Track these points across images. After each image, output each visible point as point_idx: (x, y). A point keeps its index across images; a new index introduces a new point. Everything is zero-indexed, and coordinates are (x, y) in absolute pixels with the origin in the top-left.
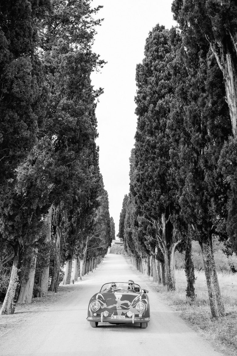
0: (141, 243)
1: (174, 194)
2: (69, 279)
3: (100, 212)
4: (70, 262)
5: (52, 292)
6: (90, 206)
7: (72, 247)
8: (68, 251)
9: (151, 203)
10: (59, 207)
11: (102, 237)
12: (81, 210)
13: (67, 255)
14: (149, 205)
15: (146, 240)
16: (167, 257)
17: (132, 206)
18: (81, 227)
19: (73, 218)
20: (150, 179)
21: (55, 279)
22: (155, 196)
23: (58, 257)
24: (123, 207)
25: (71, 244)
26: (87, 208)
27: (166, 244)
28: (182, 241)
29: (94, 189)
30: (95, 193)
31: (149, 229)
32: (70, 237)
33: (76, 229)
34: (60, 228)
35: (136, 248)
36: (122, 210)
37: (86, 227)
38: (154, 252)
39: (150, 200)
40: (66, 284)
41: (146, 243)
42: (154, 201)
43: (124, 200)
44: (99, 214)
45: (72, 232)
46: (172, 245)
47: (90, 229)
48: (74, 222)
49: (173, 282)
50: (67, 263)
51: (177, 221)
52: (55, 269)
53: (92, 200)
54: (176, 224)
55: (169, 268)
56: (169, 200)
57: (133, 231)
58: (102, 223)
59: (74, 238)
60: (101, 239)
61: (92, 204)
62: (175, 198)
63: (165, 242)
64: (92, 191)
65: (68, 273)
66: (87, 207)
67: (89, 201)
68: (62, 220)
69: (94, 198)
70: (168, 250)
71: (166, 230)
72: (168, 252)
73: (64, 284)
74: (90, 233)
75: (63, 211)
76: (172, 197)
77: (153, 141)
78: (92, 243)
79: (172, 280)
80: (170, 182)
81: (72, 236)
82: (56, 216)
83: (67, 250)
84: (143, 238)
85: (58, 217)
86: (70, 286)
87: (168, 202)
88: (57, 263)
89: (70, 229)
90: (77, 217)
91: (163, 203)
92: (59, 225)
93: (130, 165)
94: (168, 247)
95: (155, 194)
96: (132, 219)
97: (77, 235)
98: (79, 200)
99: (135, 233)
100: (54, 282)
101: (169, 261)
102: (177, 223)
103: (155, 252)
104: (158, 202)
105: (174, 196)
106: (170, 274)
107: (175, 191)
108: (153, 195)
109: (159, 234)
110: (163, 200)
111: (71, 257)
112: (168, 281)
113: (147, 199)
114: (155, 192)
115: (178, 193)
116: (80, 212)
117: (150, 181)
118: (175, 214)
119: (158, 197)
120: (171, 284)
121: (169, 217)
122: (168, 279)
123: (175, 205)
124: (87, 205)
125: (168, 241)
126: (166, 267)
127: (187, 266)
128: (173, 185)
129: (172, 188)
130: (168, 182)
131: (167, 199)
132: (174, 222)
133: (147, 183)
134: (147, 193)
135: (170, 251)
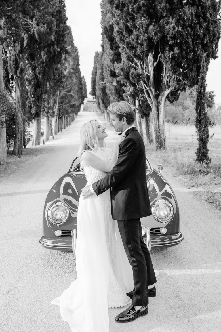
0: (118, 96)
1: (168, 23)
2: (39, 140)
3: (70, 65)
4: (38, 120)
5: (15, 157)
6: (56, 53)
7: (38, 103)
8: (35, 108)
9: (136, 37)
10: (15, 49)
11: (73, 93)
12: (46, 58)
13: (34, 112)
14: (133, 41)
15: (124, 92)
16: (156, 109)
17: (105, 57)
18: (48, 79)
19: (37, 68)
20: (134, 3)
21: (19, 141)
22: (142, 26)
23: (19, 115)
24: (94, 65)
25: (38, 99)
26: (54, 56)
27: (155, 93)
28: (175, 88)
29: (60, 31)
30: (62, 37)
31: (132, 74)
32: (35, 91)
33: (42, 81)
34: (18, 77)
36: (93, 67)
37: (54, 79)
38: (135, 105)
39: (135, 33)
40: (36, 145)
41: (125, 95)
42: (140, 34)
43: (95, 57)
44: (69, 67)
45: (38, 85)
46: (163, 94)
47: (59, 82)
48: (39, 73)
49: (163, 139)
50: (34, 122)
51: (172, 61)
52: (17, 129)
53: (59, 45)
54: (169, 65)
55: (158, 122)
56: (160, 32)
57: (108, 85)
58: (73, 77)
59: (40, 92)
60: (73, 95)
61: (59, 50)
62: (169, 28)
63: (153, 90)
64: (59, 34)
65: (36, 133)
66: (53, 54)
67: (56, 46)
68: (19, 67)
69: (61, 43)
70: (157, 100)
71: (154, 75)
72: (157, 103)
73: (33, 145)
74: (59, 86)
75: (21, 55)
76: (164, 28)
78: (64, 99)
79: (161, 137)
80: (163, 5)
81: (38, 89)
82: (11, 62)
83: (33, 107)
84: (121, 90)
85: (14, 63)
86: (40, 146)
87: (159, 35)
88: (18, 121)
89: (34, 81)
90: (42, 66)
91: (153, 36)
92: (16, 73)
93: (101, 11)
94: (157, 97)
95: (141, 24)
96: (106, 71)
97: (43, 88)
98: (41, 40)
99: (109, 87)
100: (17, 145)
101: (158, 114)
102: (171, 63)
104: (146, 35)
105: (167, 25)
106: (160, 130)
107: (169, 19)
108: (139, 25)
109: (146, 80)
110: (153, 31)
111: (39, 114)
112: (157, 138)
113: (130, 32)
114: (141, 21)
115: (173, 21)
116: (45, 61)
117: (135, 6)
118: (168, 51)
119: (146, 28)
120: (160, 142)
121: (158, 57)
122: (157, 136)
123: (168, 39)
124: (53, 51)
125: (156, 89)
126: (155, 121)
127: (199, 118)
128: (167, 11)
129: (164, 15)
130: (159, 5)
131: (158, 30)
132: (167, 62)
133: (131, 9)
134: (130, 24)
135: (160, 101)
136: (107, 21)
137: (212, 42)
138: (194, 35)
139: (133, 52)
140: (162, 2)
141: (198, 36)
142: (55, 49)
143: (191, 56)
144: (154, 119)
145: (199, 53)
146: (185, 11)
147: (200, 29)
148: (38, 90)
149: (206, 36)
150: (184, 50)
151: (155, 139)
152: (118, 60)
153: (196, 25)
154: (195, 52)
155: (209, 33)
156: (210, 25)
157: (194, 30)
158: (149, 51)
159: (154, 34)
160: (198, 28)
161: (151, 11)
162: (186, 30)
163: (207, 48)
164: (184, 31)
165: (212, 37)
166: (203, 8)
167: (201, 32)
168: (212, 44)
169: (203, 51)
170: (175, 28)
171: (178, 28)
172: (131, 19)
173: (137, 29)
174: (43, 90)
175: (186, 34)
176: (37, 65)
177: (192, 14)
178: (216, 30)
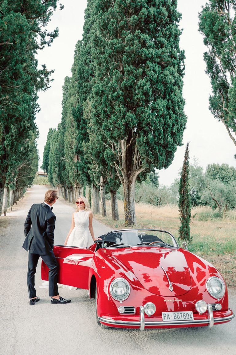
1: (143, 112)
2: (0, 211)
6: (26, 128)
7: (4, 174)
9: (114, 121)
11: (33, 166)
12: (15, 132)
14: (111, 124)
15: (89, 169)
16: (127, 188)
18: (15, 151)
20: (114, 92)
24: (47, 140)
25: (3, 171)
26: (23, 130)
27: (126, 173)
28: (146, 170)
30: (33, 113)
31: (107, 153)
33: (10, 153)
35: (70, 178)
39: (113, 118)
41: (90, 172)
42: (118, 119)
43: (48, 133)
46: (133, 174)
48: (8, 146)
49: (133, 216)
51: (145, 145)
54: (143, 149)
55: (129, 200)
56: (136, 119)
57: (68, 161)
58: (34, 151)
59: (6, 164)
60: (32, 168)
61: (29, 125)
62: (144, 116)
63: (125, 169)
66: (23, 129)
67: (26, 122)
69: (31, 119)
70: (128, 179)
71: (126, 156)
72: (128, 182)
76: (139, 116)
77: (119, 43)
78: (22, 172)
79: (131, 214)
80: (140, 96)
84: (85, 167)
90: (11, 139)
91: (129, 121)
93: (63, 93)
94: (128, 176)
95: (119, 110)
99: (69, 163)
101: (129, 192)
102: (144, 147)
103: (100, 182)
104: (123, 120)
105: (142, 114)
106: (130, 207)
107: (144, 109)
108: (117, 111)
109: (119, 160)
110: (130, 118)
111: (3, 185)
112: (127, 215)
113: (108, 117)
114: (119, 108)
115: (148, 111)
116: (14, 134)
117: (114, 94)
118: (143, 136)
119: (123, 114)
120: (130, 218)
121: (131, 141)
122: (127, 212)
123: (143, 126)
124: (23, 126)
125: (128, 169)
126: (125, 199)
127: (183, 199)
128: (142, 101)
129: (140, 105)
130: (136, 96)
131: (134, 117)
132: (141, 145)
133: (110, 96)
134: (109, 109)
135: (131, 180)
136: (71, 103)
137: (179, 131)
138: (165, 124)
139: (109, 134)
140: (139, 94)
141: (169, 125)
142: (26, 124)
143: (162, 142)
144: (125, 196)
145: (169, 139)
146: (158, 103)
147: (170, 119)
148: (4, 162)
149: (175, 126)
150: (156, 136)
151: (125, 215)
152: (84, 139)
153: (167, 115)
154: (165, 139)
155: (177, 124)
156: (178, 117)
157: (165, 119)
158: (124, 135)
159: (131, 120)
160: (169, 119)
161: (128, 100)
162: (158, 120)
163: (175, 136)
164: (157, 120)
165: (180, 128)
166: (172, 102)
167: (171, 122)
168: (179, 133)
169: (172, 139)
170: (150, 117)
171: (152, 117)
172: (110, 105)
173: (115, 114)
174: (10, 162)
175: (159, 123)
176: (6, 138)
177: (164, 106)
178: (183, 122)
